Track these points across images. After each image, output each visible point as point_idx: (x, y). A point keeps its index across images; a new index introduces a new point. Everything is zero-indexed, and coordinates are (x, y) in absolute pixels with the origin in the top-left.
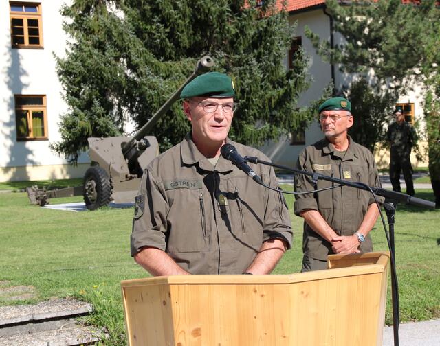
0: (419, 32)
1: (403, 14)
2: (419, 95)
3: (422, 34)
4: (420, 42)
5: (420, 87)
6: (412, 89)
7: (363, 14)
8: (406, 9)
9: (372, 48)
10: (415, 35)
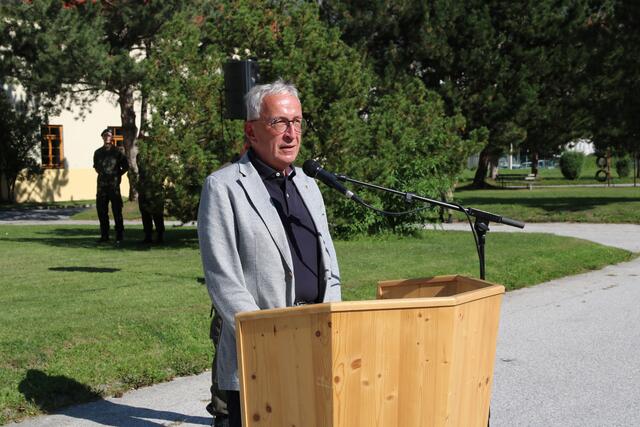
0: (86, 43)
1: (66, 19)
2: (77, 116)
3: (88, 45)
4: (85, 54)
5: (79, 107)
6: (69, 109)
7: (13, 14)
8: (69, 14)
9: (21, 56)
10: (80, 45)
